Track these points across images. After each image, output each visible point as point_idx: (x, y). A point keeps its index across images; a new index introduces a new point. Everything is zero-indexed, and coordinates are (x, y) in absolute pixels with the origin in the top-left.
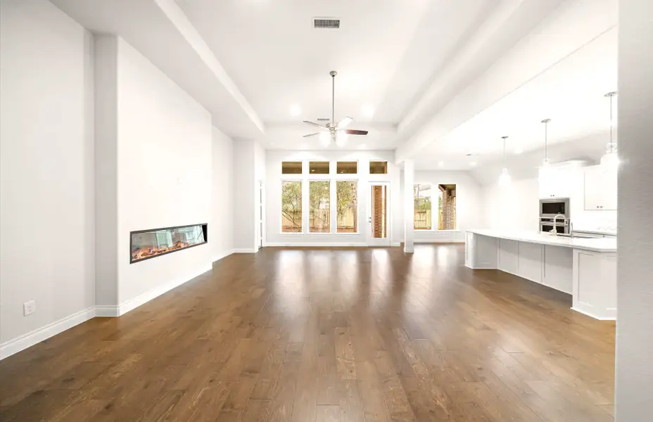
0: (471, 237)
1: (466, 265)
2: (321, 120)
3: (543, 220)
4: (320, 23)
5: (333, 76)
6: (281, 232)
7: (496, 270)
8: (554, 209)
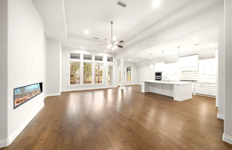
0: (144, 83)
1: (142, 91)
2: (95, 38)
3: (156, 77)
4: (119, 3)
5: (112, 23)
6: (70, 85)
7: (150, 92)
8: (158, 74)
